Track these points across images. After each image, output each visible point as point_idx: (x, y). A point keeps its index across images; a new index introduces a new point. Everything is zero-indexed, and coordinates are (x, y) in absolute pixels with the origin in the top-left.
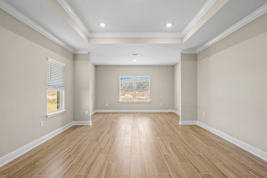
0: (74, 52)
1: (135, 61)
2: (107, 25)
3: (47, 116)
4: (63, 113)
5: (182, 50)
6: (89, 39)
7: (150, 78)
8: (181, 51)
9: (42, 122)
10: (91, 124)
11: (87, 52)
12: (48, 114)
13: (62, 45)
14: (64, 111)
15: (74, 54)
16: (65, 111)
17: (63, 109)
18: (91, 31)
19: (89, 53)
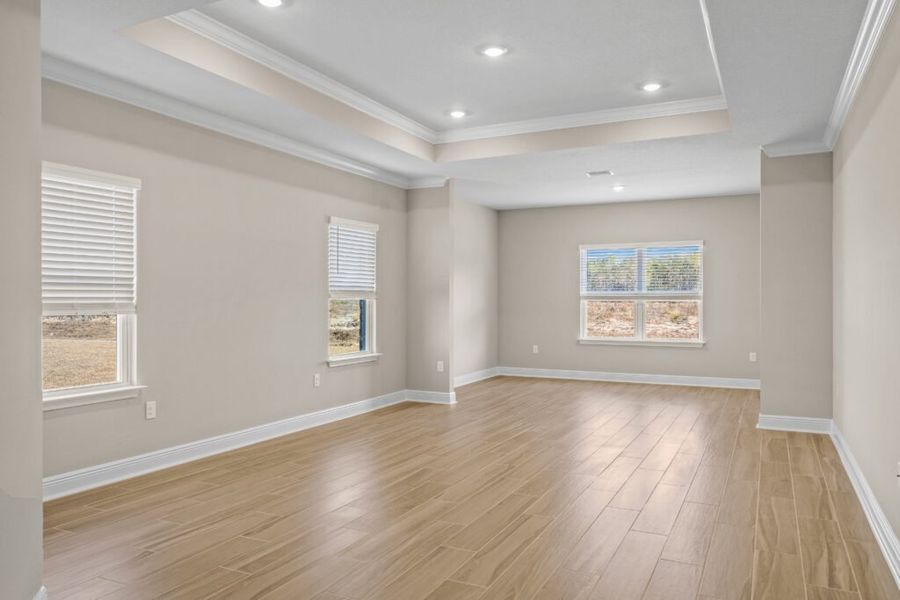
0: (404, 185)
1: (618, 189)
2: (468, 113)
3: (328, 363)
4: (373, 362)
5: (764, 146)
6: (436, 149)
7: (701, 247)
8: (761, 148)
9: (317, 376)
10: (453, 402)
11: (441, 182)
12: (331, 359)
13: (369, 174)
14: (375, 354)
15: (408, 192)
16: (378, 357)
17: (372, 350)
18: (438, 129)
19: (448, 183)
